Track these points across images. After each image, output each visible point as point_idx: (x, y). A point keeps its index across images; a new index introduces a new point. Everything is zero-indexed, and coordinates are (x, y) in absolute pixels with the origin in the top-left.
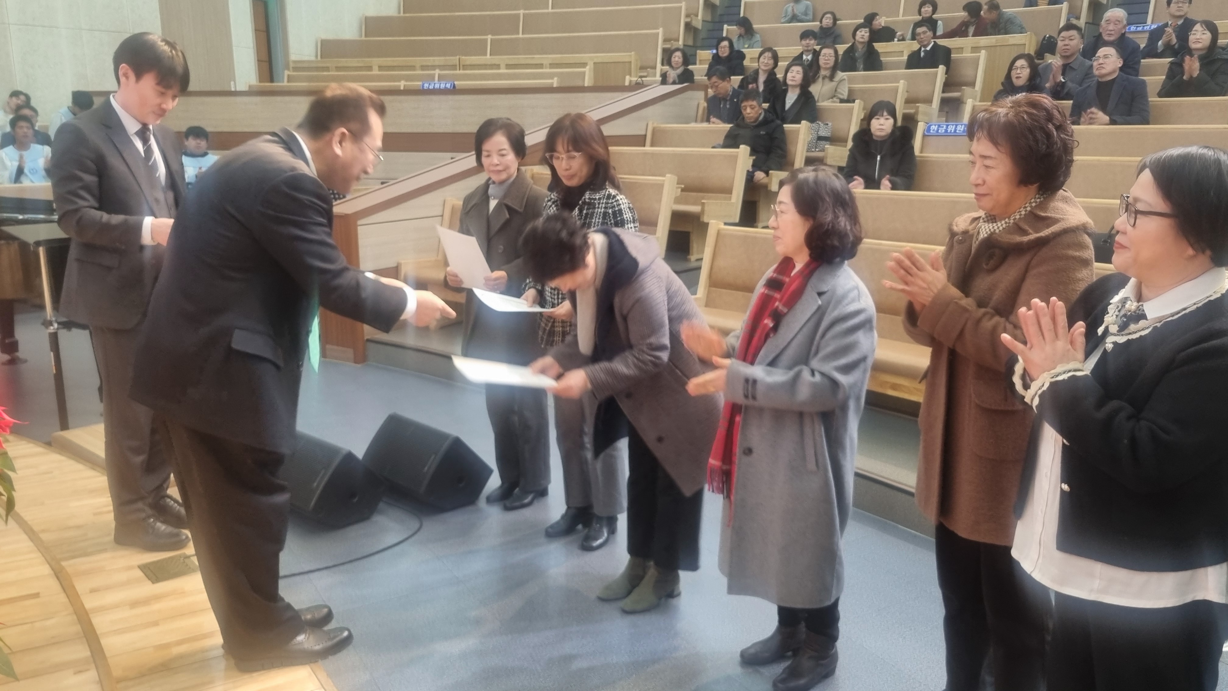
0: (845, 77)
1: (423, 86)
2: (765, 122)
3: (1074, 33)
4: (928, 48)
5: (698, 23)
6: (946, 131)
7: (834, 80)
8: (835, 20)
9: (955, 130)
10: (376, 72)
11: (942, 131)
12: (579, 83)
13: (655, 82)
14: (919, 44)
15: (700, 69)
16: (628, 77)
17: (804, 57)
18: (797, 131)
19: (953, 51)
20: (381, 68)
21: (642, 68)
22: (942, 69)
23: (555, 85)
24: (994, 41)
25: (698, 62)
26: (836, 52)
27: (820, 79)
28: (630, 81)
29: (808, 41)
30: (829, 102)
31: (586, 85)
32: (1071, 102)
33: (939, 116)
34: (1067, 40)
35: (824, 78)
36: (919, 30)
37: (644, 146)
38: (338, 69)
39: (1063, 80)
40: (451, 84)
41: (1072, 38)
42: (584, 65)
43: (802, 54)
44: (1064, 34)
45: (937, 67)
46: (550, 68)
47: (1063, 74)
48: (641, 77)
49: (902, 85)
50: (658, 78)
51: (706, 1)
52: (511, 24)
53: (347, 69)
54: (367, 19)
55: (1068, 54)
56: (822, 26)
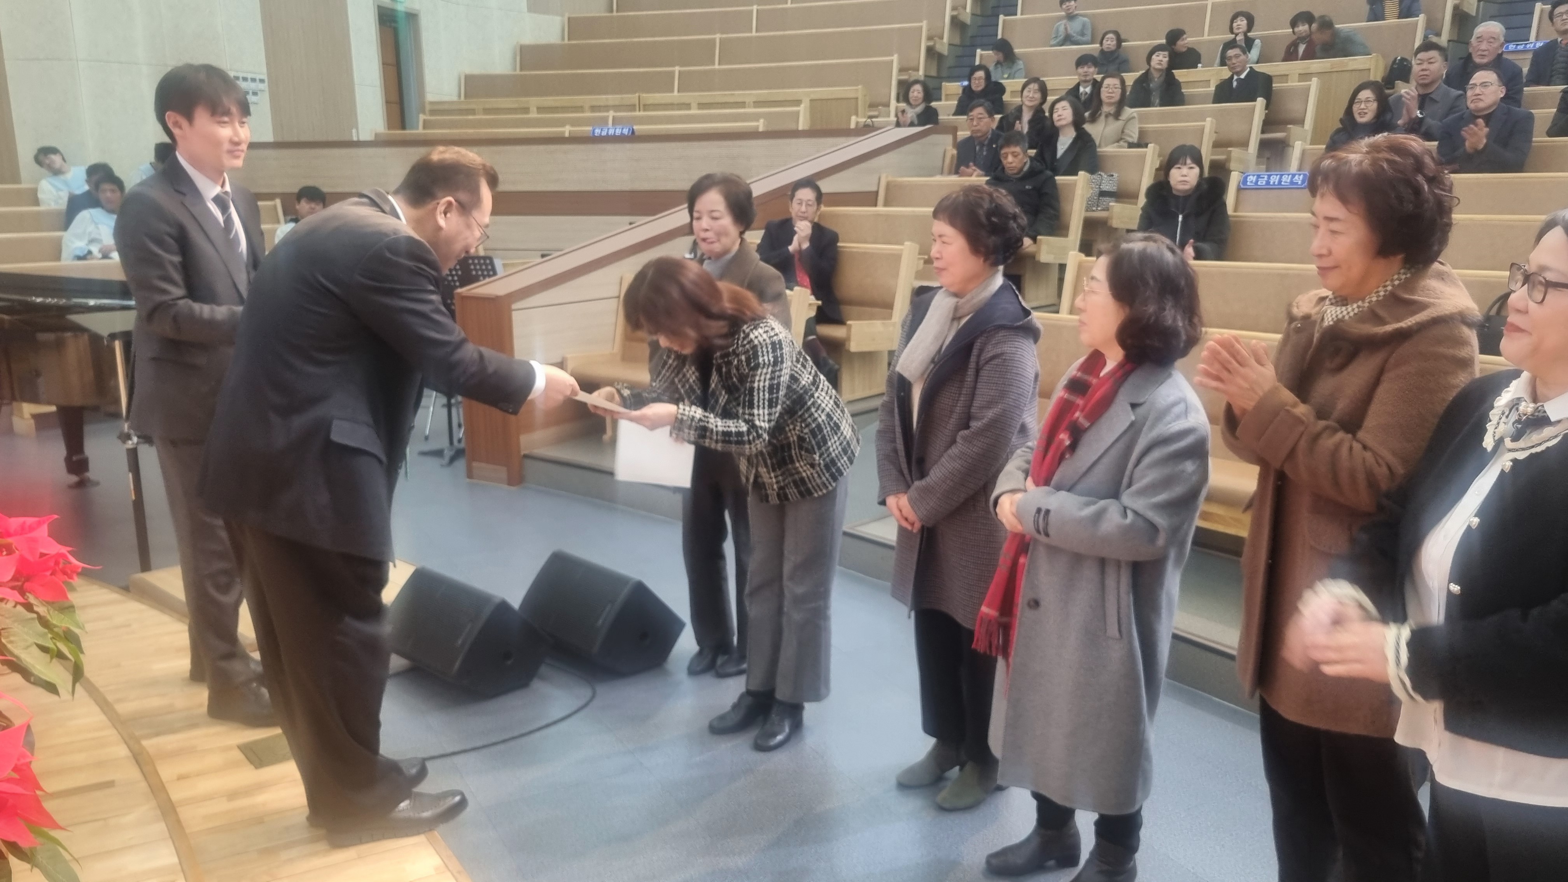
0: (1135, 115)
1: (594, 132)
2: (1032, 174)
3: (1434, 54)
4: (1243, 76)
5: (943, 47)
6: (1268, 183)
7: (1120, 118)
8: (1119, 41)
9: (1280, 182)
10: (533, 115)
11: (1262, 182)
12: (791, 126)
13: (888, 124)
14: (1231, 71)
15: (946, 106)
16: (853, 118)
17: (1081, 89)
18: (1074, 185)
19: (1274, 80)
20: (540, 109)
21: (872, 106)
22: (1260, 102)
23: (761, 129)
25: (943, 97)
26: (1123, 82)
27: (1103, 117)
28: (857, 123)
29: (1086, 69)
30: (1114, 147)
31: (801, 128)
33: (1258, 163)
34: (1425, 63)
35: (1107, 116)
36: (1231, 53)
37: (876, 205)
38: (487, 111)
39: (1420, 115)
40: (629, 129)
41: (1432, 60)
42: (798, 103)
43: (1078, 85)
44: (1420, 56)
45: (1255, 100)
46: (755, 107)
47: (1421, 107)
48: (871, 117)
49: (1208, 124)
50: (893, 118)
51: (954, 19)
52: (705, 52)
53: (497, 111)
54: (522, 48)
55: (1426, 81)
56: (1102, 49)
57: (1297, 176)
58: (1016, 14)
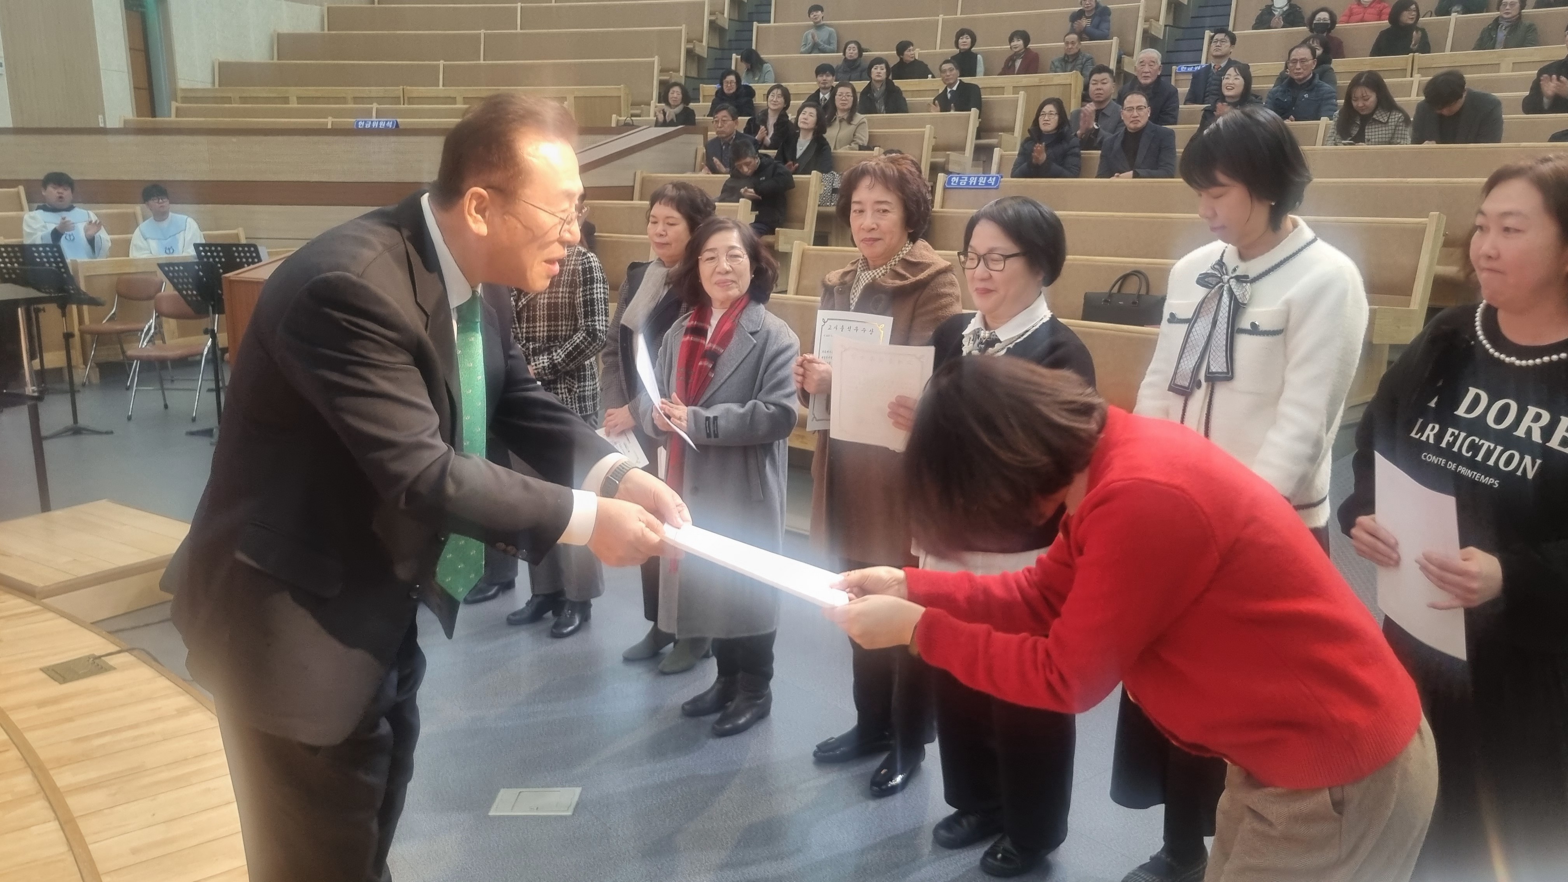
0: (865, 120)
4: (955, 88)
5: (703, 50)
7: (852, 123)
10: (294, 105)
14: (945, 83)
16: (614, 116)
17: (821, 96)
19: (984, 92)
20: (300, 100)
21: (634, 105)
22: (974, 111)
28: (618, 121)
29: (824, 77)
30: (846, 149)
32: (1100, 152)
33: (973, 166)
34: (1099, 84)
35: (841, 121)
36: (946, 66)
37: (632, 200)
38: (244, 100)
39: (1096, 127)
41: (1105, 81)
43: (818, 92)
44: (1096, 76)
45: (970, 110)
48: (631, 116)
49: (928, 130)
51: (712, 23)
52: (470, 47)
53: (256, 100)
54: (280, 37)
55: (1101, 99)
56: (845, 58)
58: (769, 22)
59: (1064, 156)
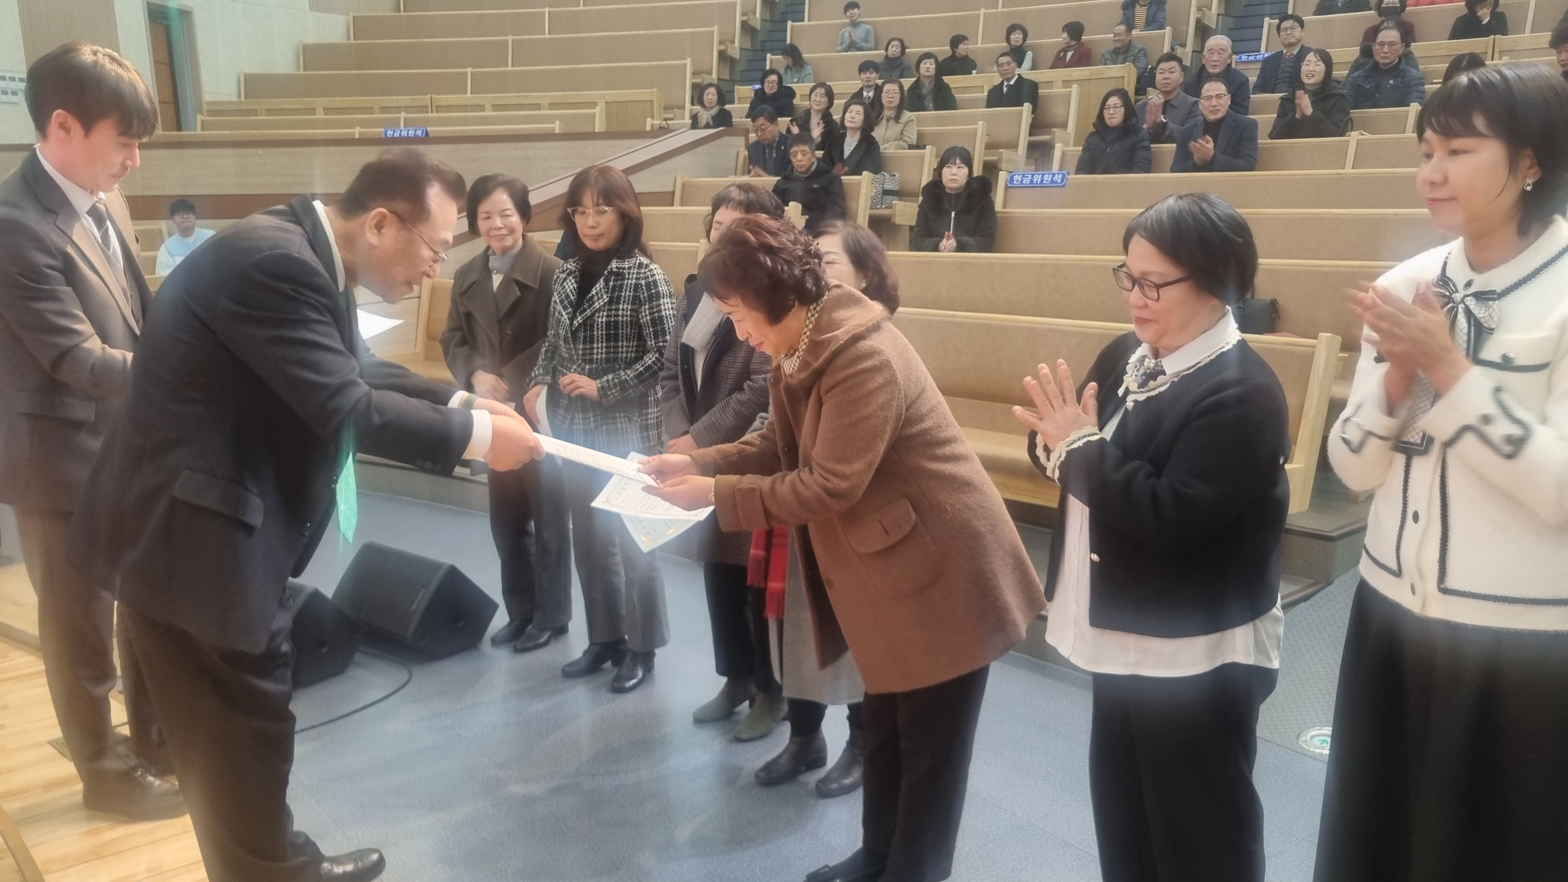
0: (913, 117)
1: (386, 134)
2: (819, 173)
3: (1174, 64)
4: (1012, 83)
5: (735, 51)
6: (1032, 181)
7: (900, 121)
8: (903, 48)
9: (1042, 180)
10: (320, 116)
11: (1027, 181)
12: (587, 128)
13: (683, 126)
14: (1001, 77)
15: (738, 109)
16: (649, 120)
17: (865, 94)
18: (859, 184)
19: (1040, 86)
20: (327, 110)
21: (667, 108)
22: (1027, 107)
23: (557, 131)
24: (1088, 73)
25: (736, 100)
26: (901, 87)
27: (884, 121)
28: (652, 125)
29: (868, 75)
30: (896, 148)
31: (597, 130)
32: (1174, 145)
33: (1027, 164)
34: (1167, 72)
35: (888, 120)
36: (1002, 60)
37: (672, 205)
38: (269, 112)
39: (1164, 120)
40: (423, 131)
41: (1172, 70)
42: (593, 105)
43: (862, 89)
44: (1163, 65)
45: (1022, 106)
46: (550, 109)
47: (1164, 113)
48: (666, 119)
49: (980, 126)
50: (688, 121)
51: (744, 24)
52: (497, 53)
53: (281, 112)
54: (305, 47)
55: (1168, 89)
56: (887, 55)
57: (1056, 175)
58: (803, 21)
59: (1134, 149)
